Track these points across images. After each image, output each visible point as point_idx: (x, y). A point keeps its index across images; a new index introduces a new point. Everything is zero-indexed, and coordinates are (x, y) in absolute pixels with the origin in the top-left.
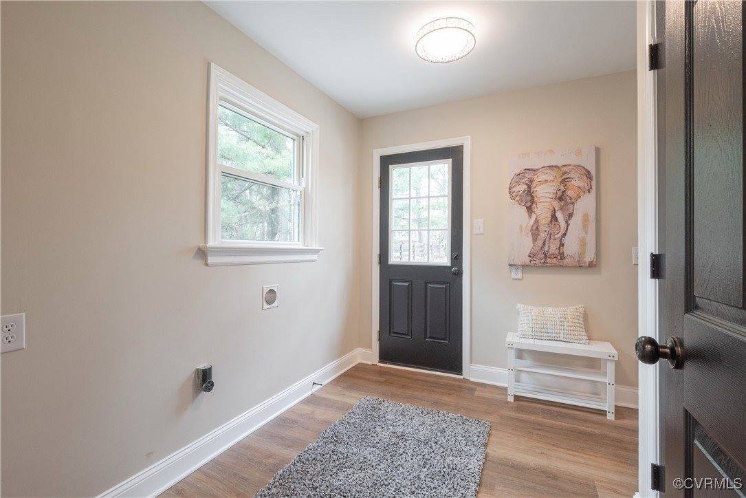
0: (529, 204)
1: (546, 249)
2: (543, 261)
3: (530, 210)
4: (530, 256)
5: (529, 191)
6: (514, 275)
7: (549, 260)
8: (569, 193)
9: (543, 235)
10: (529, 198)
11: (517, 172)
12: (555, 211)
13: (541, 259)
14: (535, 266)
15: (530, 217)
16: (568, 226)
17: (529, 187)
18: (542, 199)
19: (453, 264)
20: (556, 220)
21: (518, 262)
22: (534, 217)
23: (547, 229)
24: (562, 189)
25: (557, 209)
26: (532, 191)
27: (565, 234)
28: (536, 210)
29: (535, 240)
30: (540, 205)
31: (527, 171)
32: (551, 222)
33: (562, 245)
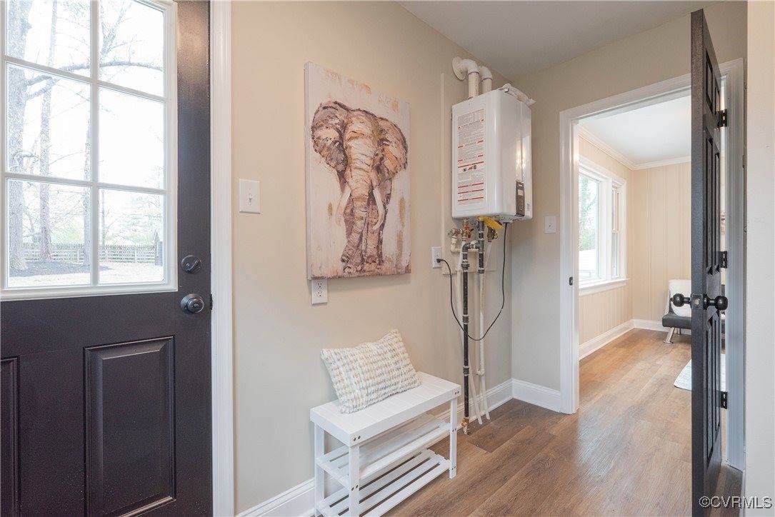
0: (341, 167)
1: (364, 248)
2: (359, 268)
3: (342, 176)
4: (343, 261)
5: (341, 144)
6: (315, 298)
7: (366, 267)
8: (387, 163)
9: (359, 224)
10: (341, 157)
11: (325, 102)
12: (372, 188)
13: (357, 265)
14: (350, 278)
15: (343, 189)
16: (386, 213)
17: (341, 136)
18: (358, 164)
19: (185, 285)
20: (374, 202)
21: (327, 272)
22: (348, 191)
23: (364, 215)
24: (380, 156)
25: (375, 184)
26: (344, 146)
27: (383, 225)
28: (350, 180)
29: (349, 232)
30: (355, 172)
31: (338, 107)
32: (368, 204)
33: (380, 242)
